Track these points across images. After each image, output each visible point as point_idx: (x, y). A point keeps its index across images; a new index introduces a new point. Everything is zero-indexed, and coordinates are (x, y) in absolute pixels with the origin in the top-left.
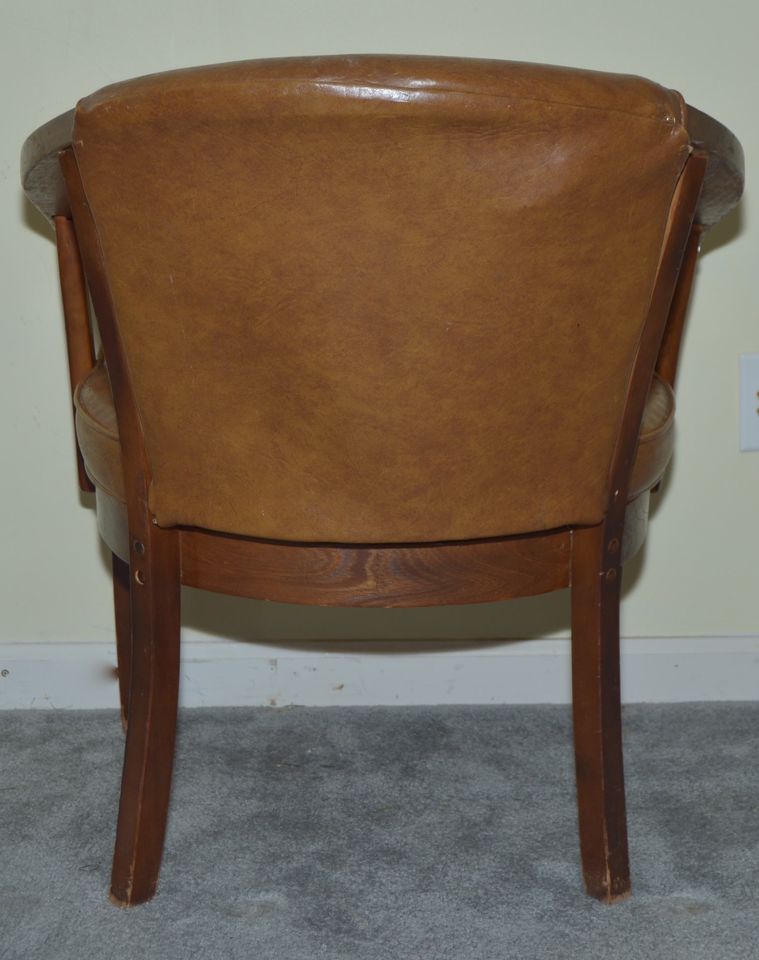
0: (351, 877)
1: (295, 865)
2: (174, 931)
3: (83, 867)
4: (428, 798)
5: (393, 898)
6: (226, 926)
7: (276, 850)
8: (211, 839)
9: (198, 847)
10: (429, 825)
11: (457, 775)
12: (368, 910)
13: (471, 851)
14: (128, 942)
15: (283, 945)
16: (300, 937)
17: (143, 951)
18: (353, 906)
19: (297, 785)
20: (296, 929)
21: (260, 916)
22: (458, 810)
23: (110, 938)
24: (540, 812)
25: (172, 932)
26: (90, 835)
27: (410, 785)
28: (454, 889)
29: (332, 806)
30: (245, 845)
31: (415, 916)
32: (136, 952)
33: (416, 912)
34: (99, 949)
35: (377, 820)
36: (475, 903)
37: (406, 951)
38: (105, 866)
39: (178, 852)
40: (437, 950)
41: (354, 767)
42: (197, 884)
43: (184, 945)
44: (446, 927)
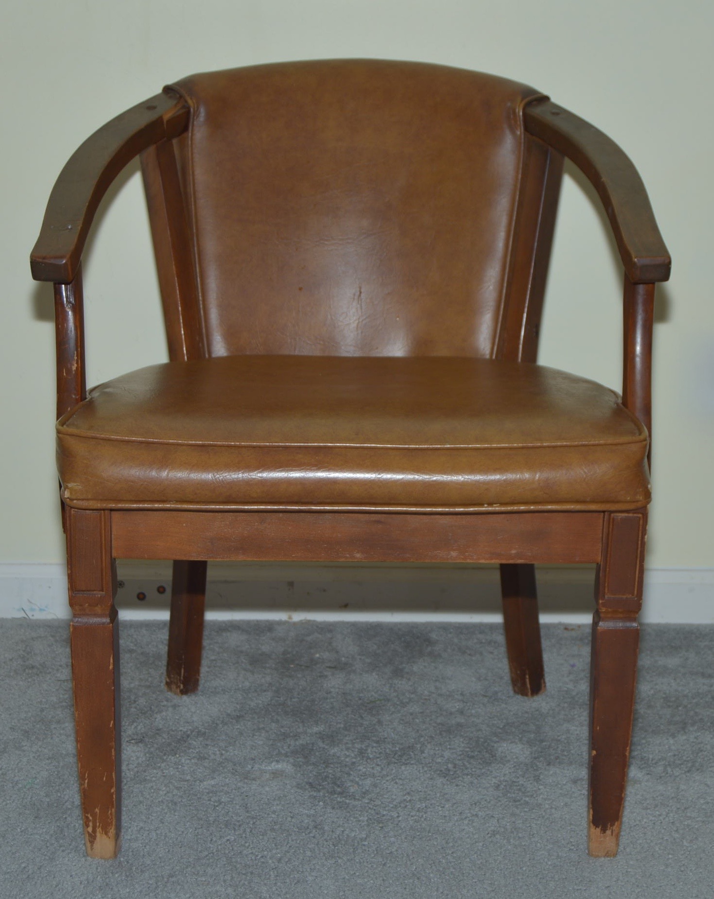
0: (346, 752)
1: (301, 742)
2: (201, 790)
3: (130, 740)
4: (412, 693)
5: (379, 768)
6: (244, 787)
7: (286, 730)
8: (234, 721)
9: (223, 727)
10: (411, 714)
11: (437, 677)
12: (358, 777)
13: (444, 734)
14: (164, 797)
15: (288, 802)
16: (302, 796)
17: (175, 804)
18: (347, 774)
19: (306, 681)
20: (299, 790)
21: (270, 780)
22: (436, 703)
23: (149, 794)
24: (503, 705)
25: (199, 791)
26: (137, 716)
27: (398, 683)
28: (429, 763)
29: (333, 698)
30: (261, 726)
31: (396, 783)
32: (170, 804)
33: (397, 780)
34: (141, 802)
35: (370, 709)
36: (445, 774)
37: (387, 809)
38: (147, 740)
39: (207, 731)
40: (412, 809)
41: (354, 668)
42: (222, 754)
43: (209, 800)
44: (421, 791)
